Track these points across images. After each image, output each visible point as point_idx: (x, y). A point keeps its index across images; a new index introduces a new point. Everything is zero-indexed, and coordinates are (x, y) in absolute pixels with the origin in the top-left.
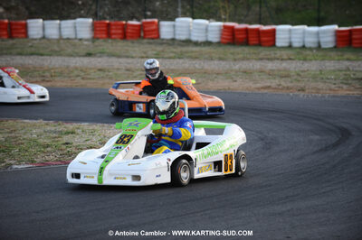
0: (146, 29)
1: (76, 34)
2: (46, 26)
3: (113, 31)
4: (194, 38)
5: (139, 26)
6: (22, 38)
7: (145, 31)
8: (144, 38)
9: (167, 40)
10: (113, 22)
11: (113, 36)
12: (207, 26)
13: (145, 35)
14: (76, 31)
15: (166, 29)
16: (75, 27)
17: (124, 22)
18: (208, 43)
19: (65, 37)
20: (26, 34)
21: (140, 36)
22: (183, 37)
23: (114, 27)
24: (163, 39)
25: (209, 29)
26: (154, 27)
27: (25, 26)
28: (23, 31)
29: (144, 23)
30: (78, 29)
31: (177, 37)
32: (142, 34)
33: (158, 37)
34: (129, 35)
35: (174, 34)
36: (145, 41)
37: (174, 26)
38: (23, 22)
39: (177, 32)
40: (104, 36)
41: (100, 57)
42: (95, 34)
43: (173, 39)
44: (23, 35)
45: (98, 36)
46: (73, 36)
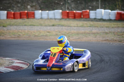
0: (84, 14)
1: (55, 17)
2: (43, 13)
3: (70, 15)
4: (104, 18)
5: (81, 13)
6: (32, 18)
7: (83, 15)
8: (83, 18)
9: (93, 19)
10: (70, 11)
11: (70, 17)
12: (110, 13)
13: (83, 17)
14: (54, 15)
15: (92, 14)
16: (54, 14)
17: (75, 12)
18: (110, 20)
19: (50, 18)
20: (34, 17)
21: (81, 17)
22: (99, 18)
23: (70, 14)
24: (91, 19)
25: (111, 14)
26: (87, 13)
27: (34, 14)
28: (33, 15)
29: (83, 12)
30: (55, 14)
31: (97, 18)
32: (82, 16)
33: (89, 17)
34: (76, 17)
35: (96, 16)
36: (83, 19)
37: (96, 13)
38: (33, 12)
39: (97, 15)
40: (66, 17)
41: (58, 26)
42: (63, 16)
43: (95, 19)
44: (33, 17)
45: (63, 17)
46: (53, 18)
